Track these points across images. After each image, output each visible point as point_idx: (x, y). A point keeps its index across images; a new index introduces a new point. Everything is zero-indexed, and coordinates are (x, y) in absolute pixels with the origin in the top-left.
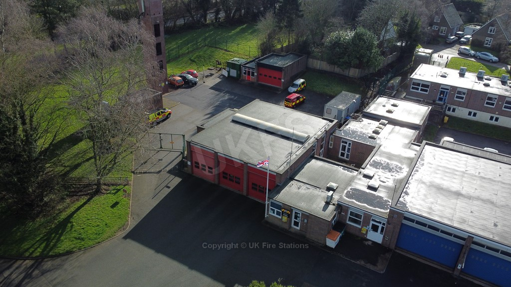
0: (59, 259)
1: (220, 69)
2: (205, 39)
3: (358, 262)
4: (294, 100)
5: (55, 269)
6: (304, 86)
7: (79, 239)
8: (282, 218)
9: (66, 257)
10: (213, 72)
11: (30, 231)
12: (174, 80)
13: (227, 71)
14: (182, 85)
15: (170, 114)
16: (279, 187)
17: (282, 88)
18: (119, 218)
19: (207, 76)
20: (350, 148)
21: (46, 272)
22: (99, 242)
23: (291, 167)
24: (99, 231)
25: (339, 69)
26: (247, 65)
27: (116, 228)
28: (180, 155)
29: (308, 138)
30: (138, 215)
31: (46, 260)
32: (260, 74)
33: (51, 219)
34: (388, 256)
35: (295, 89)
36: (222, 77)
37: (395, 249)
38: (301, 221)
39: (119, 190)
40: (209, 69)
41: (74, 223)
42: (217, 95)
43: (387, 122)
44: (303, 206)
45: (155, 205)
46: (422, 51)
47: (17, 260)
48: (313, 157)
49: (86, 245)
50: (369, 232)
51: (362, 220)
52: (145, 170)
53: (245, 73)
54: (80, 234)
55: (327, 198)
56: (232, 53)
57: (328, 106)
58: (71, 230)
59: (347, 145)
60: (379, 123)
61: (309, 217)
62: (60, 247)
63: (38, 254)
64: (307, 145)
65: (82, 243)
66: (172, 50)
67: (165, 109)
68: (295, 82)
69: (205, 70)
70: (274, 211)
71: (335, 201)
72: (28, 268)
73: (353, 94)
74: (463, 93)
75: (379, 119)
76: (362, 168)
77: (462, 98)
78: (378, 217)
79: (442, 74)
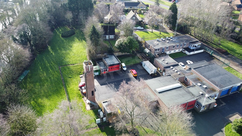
42: (108, 86)
60: (171, 68)
68: (123, 66)
74: (168, 48)
75: (169, 67)
76: (196, 84)
77: (168, 49)
78: (217, 93)
79: (157, 43)
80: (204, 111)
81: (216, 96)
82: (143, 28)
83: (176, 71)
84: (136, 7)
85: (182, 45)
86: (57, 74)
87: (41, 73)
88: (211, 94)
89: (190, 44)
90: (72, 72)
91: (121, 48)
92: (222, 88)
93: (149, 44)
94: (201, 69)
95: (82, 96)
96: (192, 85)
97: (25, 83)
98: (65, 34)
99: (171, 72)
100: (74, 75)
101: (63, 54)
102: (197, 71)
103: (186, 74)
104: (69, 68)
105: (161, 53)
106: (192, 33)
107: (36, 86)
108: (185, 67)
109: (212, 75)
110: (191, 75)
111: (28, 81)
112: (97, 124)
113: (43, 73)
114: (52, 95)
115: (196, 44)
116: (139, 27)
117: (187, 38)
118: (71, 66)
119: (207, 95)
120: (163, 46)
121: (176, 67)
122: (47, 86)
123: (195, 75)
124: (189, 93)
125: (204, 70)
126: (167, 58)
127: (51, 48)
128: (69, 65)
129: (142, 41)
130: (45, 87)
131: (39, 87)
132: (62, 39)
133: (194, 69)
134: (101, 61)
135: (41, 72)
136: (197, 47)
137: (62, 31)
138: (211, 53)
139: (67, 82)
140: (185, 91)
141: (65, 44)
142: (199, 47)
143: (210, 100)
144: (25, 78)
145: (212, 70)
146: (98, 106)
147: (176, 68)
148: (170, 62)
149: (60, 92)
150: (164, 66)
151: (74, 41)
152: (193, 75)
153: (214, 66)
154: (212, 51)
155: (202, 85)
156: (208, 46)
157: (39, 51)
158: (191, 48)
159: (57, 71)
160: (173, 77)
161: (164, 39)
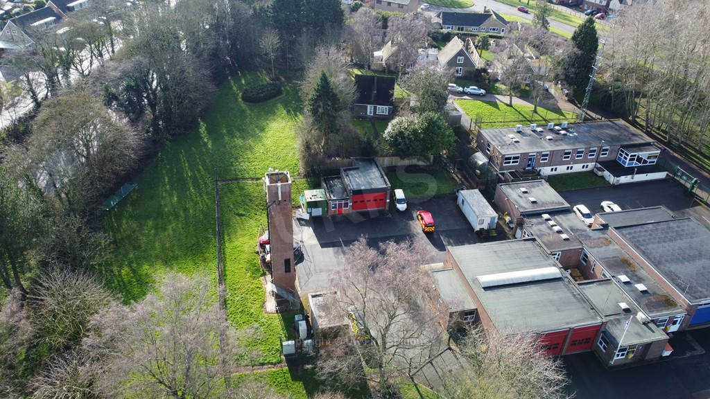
8: (627, 357)
13: (307, 213)
17: (387, 208)
32: (356, 202)
37: (689, 328)
59: (556, 256)
60: (543, 219)
64: (567, 279)
74: (547, 155)
75: (538, 215)
76: (613, 277)
77: (546, 159)
78: (680, 314)
79: (514, 140)
80: (625, 365)
81: (675, 323)
82: (483, 91)
83: (557, 228)
84: (476, 28)
85: (594, 151)
86: (207, 201)
87: (164, 195)
88: (655, 315)
89: (621, 151)
90: (250, 200)
91: (400, 144)
92: (697, 299)
93: (490, 141)
94: (640, 231)
95: (261, 270)
96: (600, 277)
97: (119, 217)
98: (251, 92)
99: (540, 230)
100: (252, 209)
101: (235, 146)
102: (624, 236)
103: (588, 242)
104: (242, 189)
105: (522, 170)
106: (638, 117)
107: (145, 228)
108: (591, 220)
109: (673, 255)
110: (604, 247)
111: (127, 211)
112: (285, 356)
113: (169, 195)
114: (179, 258)
115: (642, 151)
116: (471, 87)
117: (616, 130)
118: (250, 182)
119: (641, 316)
120: (532, 150)
121: (560, 218)
122: (171, 232)
123: (617, 247)
124: (584, 300)
125: (650, 235)
126: (538, 186)
127: (206, 129)
128: (244, 179)
129: (472, 128)
130: (166, 233)
131: (153, 232)
132: (243, 105)
133: (616, 228)
134: (336, 178)
135: (166, 191)
136: (646, 162)
137: (248, 83)
138: (689, 186)
139: (228, 225)
140: (570, 295)
141: (248, 120)
142: (654, 162)
143: (648, 330)
144: (122, 205)
145: (675, 239)
146: (301, 304)
147: (561, 222)
148: (543, 201)
149: (202, 253)
150: (522, 210)
151: (274, 114)
152: (611, 247)
153: (688, 225)
154: (692, 179)
155: (632, 281)
156: (687, 162)
157: (173, 135)
158: (625, 163)
159: (207, 194)
160: (542, 245)
161: (539, 129)
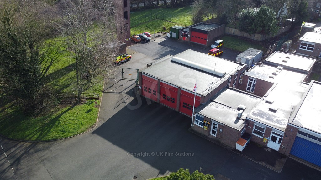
0: (48, 143)
1: (166, 33)
2: (157, 15)
3: (260, 163)
4: (215, 53)
5: (44, 149)
6: (222, 45)
7: (62, 131)
8: (204, 127)
9: (52, 142)
10: (161, 34)
11: (32, 124)
12: (135, 37)
13: (170, 34)
14: (140, 41)
15: (130, 58)
16: (202, 106)
17: (206, 45)
18: (90, 120)
19: (157, 37)
20: (255, 84)
21: (38, 151)
22: (75, 135)
23: (212, 92)
24: (76, 127)
25: (247, 33)
26: (183, 30)
27: (87, 126)
28: (135, 83)
29: (225, 74)
30: (103, 119)
31: (39, 143)
32: (192, 36)
33: (46, 117)
34: (284, 160)
35: (216, 46)
36: (166, 38)
37: (290, 156)
38: (218, 130)
39: (93, 102)
40: (158, 33)
41: (61, 121)
42: (163, 48)
43: (283, 68)
44: (220, 119)
45: (115, 113)
46: (307, 25)
47: (21, 142)
48: (228, 88)
49: (66, 136)
50: (269, 142)
51: (264, 132)
52: (111, 91)
53: (182, 35)
54: (63, 128)
55: (238, 115)
56: (174, 24)
57: (239, 56)
58: (58, 125)
59: (253, 82)
60: (276, 68)
61: (224, 127)
62: (50, 136)
63: (35, 139)
64: (224, 79)
65: (64, 134)
66: (135, 20)
67: (127, 54)
68: (216, 42)
69: (155, 33)
70: (198, 122)
71: (244, 118)
72: (27, 148)
73: (257, 50)
78: (278, 131)
80: (204, 135)
81: (274, 139)
90: (159, 26)
104: (161, 22)
118: (168, 22)
143: (234, 121)
